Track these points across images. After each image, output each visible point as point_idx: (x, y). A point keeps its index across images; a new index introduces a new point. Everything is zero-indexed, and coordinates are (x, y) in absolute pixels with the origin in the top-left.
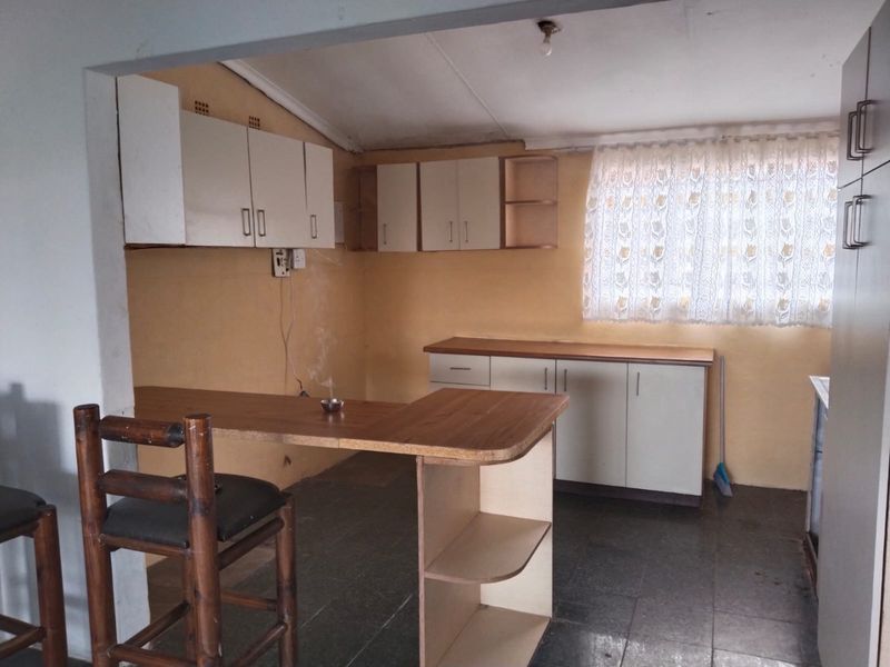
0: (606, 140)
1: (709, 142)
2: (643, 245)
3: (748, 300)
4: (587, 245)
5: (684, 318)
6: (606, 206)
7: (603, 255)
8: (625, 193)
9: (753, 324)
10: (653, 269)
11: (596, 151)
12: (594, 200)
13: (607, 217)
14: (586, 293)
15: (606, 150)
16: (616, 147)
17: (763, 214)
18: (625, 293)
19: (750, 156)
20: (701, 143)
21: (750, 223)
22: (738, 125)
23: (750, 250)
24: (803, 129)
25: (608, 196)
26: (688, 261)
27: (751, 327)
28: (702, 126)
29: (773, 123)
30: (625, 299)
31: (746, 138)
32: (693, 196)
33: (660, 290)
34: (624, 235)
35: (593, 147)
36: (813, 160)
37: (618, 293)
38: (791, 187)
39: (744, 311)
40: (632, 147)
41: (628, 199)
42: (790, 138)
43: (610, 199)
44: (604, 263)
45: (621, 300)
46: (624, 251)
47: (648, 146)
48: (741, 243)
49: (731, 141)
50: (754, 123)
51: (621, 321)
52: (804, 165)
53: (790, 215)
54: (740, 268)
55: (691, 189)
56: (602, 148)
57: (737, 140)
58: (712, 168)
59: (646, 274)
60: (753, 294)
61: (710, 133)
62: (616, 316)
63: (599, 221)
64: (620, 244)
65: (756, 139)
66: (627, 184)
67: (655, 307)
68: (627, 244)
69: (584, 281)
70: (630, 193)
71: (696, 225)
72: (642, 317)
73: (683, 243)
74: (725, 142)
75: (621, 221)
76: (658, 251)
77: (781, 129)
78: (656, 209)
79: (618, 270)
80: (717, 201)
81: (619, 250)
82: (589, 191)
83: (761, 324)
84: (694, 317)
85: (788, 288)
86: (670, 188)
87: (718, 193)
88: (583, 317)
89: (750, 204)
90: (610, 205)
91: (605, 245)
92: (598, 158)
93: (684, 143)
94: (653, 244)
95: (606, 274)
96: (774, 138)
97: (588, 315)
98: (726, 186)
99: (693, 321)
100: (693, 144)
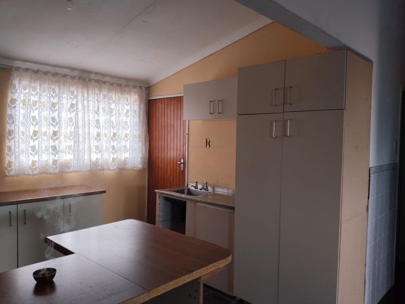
0: (17, 64)
1: (77, 78)
2: (44, 129)
3: (97, 159)
4: (8, 127)
5: (67, 170)
6: (21, 105)
7: (21, 134)
8: (33, 99)
9: (100, 170)
10: (52, 143)
11: (13, 69)
12: (14, 101)
13: (22, 111)
14: (7, 159)
15: (20, 70)
16: (27, 70)
17: (103, 118)
18: (36, 158)
19: (96, 89)
20: (73, 78)
21: (98, 121)
22: (89, 72)
23: (98, 134)
24: (115, 80)
25: (22, 98)
26: (69, 139)
27: (99, 172)
28: (73, 69)
29: (104, 75)
30: (36, 161)
31: (94, 80)
32: (72, 105)
33: (57, 156)
34: (34, 123)
35: (12, 67)
36: (120, 95)
37: (31, 158)
38: (113, 106)
39: (95, 164)
40: (36, 72)
41: (35, 103)
42: (112, 84)
43: (24, 101)
44: (20, 140)
45: (34, 162)
46: (35, 133)
47: (46, 73)
48: (94, 131)
49: (87, 80)
50: (97, 73)
51: (34, 175)
52: (117, 97)
53: (113, 119)
54: (94, 143)
55: (70, 102)
56: (18, 69)
57: (90, 80)
58: (80, 90)
59: (46, 147)
60: (99, 156)
61: (76, 73)
62: (30, 172)
63: (17, 113)
64: (32, 129)
65: (97, 81)
66: (34, 93)
67: (54, 165)
68: (37, 129)
69: (6, 151)
70: (36, 99)
71: (74, 121)
72: (45, 172)
73: (66, 130)
74: (84, 80)
75: (32, 114)
76: (55, 133)
77: (107, 79)
78: (51, 110)
79: (32, 144)
80: (84, 109)
81: (31, 132)
82: (9, 93)
83: (103, 170)
84: (76, 169)
85: (115, 152)
86: (59, 98)
87: (83, 105)
88: (7, 174)
89: (97, 112)
90: (24, 104)
91: (22, 129)
92: (15, 74)
93: (65, 76)
94: (52, 129)
95: (22, 146)
96: (105, 83)
97: (12, 173)
98: (86, 102)
99: (75, 172)
100: (69, 77)
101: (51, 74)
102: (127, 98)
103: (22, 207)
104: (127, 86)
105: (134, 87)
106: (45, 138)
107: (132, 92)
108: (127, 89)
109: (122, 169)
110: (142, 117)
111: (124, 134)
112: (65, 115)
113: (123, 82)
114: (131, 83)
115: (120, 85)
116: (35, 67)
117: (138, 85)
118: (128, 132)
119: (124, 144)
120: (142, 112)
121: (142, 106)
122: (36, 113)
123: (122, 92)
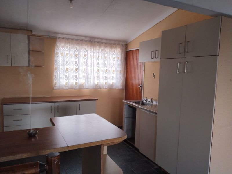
0: (60, 35)
1: (88, 41)
2: (72, 67)
3: (98, 83)
4: (55, 66)
5: (82, 88)
6: (61, 56)
7: (60, 70)
8: (66, 52)
9: (99, 89)
10: (75, 74)
11: (57, 38)
12: (57, 54)
13: (61, 59)
14: (54, 81)
15: (60, 38)
16: (63, 38)
17: (101, 61)
18: (67, 81)
19: (98, 46)
20: (86, 41)
21: (98, 63)
22: (94, 38)
23: (98, 70)
24: (108, 41)
25: (61, 52)
26: (84, 72)
27: (98, 89)
28: (86, 37)
29: (102, 39)
30: (67, 83)
31: (96, 42)
32: (85, 55)
33: (77, 80)
34: (67, 64)
35: (57, 37)
36: (110, 49)
37: (65, 81)
38: (106, 55)
39: (96, 85)
40: (68, 39)
41: (67, 54)
42: (106, 44)
43: (62, 53)
44: (60, 72)
45: (66, 83)
46: (67, 69)
47: (73, 39)
48: (96, 69)
49: (93, 42)
50: (98, 38)
51: (66, 89)
52: (109, 50)
53: (106, 62)
54: (96, 75)
55: (84, 53)
56: (59, 38)
57: (94, 42)
58: (89, 48)
59: (73, 76)
60: (98, 81)
61: (87, 39)
62: (65, 88)
63: (59, 59)
64: (66, 67)
65: (99, 42)
66: (67, 50)
67: (76, 85)
68: (68, 67)
69: (54, 78)
70: (68, 52)
71: (86, 63)
72: (72, 88)
73: (82, 68)
74: (92, 42)
75: (66, 60)
76: (76, 69)
77: (104, 41)
78: (75, 58)
79: (66, 74)
80: (91, 57)
81: (65, 68)
82: (55, 50)
83: (101, 88)
84: (86, 87)
85: (107, 80)
86: (79, 52)
87: (91, 55)
88: (54, 88)
89: (98, 59)
90: (62, 55)
91: (61, 67)
92: (58, 40)
93: (82, 40)
94: (75, 67)
95: (61, 75)
96: (102, 43)
97: (56, 88)
98: (92, 53)
99: (86, 89)
100: (84, 41)
101: (75, 40)
102: (114, 51)
103: (57, 104)
104: (115, 44)
105: (119, 44)
106: (72, 71)
107: (117, 47)
108: (114, 46)
109: (111, 88)
110: (122, 61)
111: (112, 70)
112: (82, 60)
113: (113, 42)
114: (117, 43)
115: (111, 44)
116: (68, 37)
117: (121, 43)
118: (114, 69)
119: (112, 76)
120: (122, 58)
121: (123, 54)
122: (67, 60)
123: (112, 47)
